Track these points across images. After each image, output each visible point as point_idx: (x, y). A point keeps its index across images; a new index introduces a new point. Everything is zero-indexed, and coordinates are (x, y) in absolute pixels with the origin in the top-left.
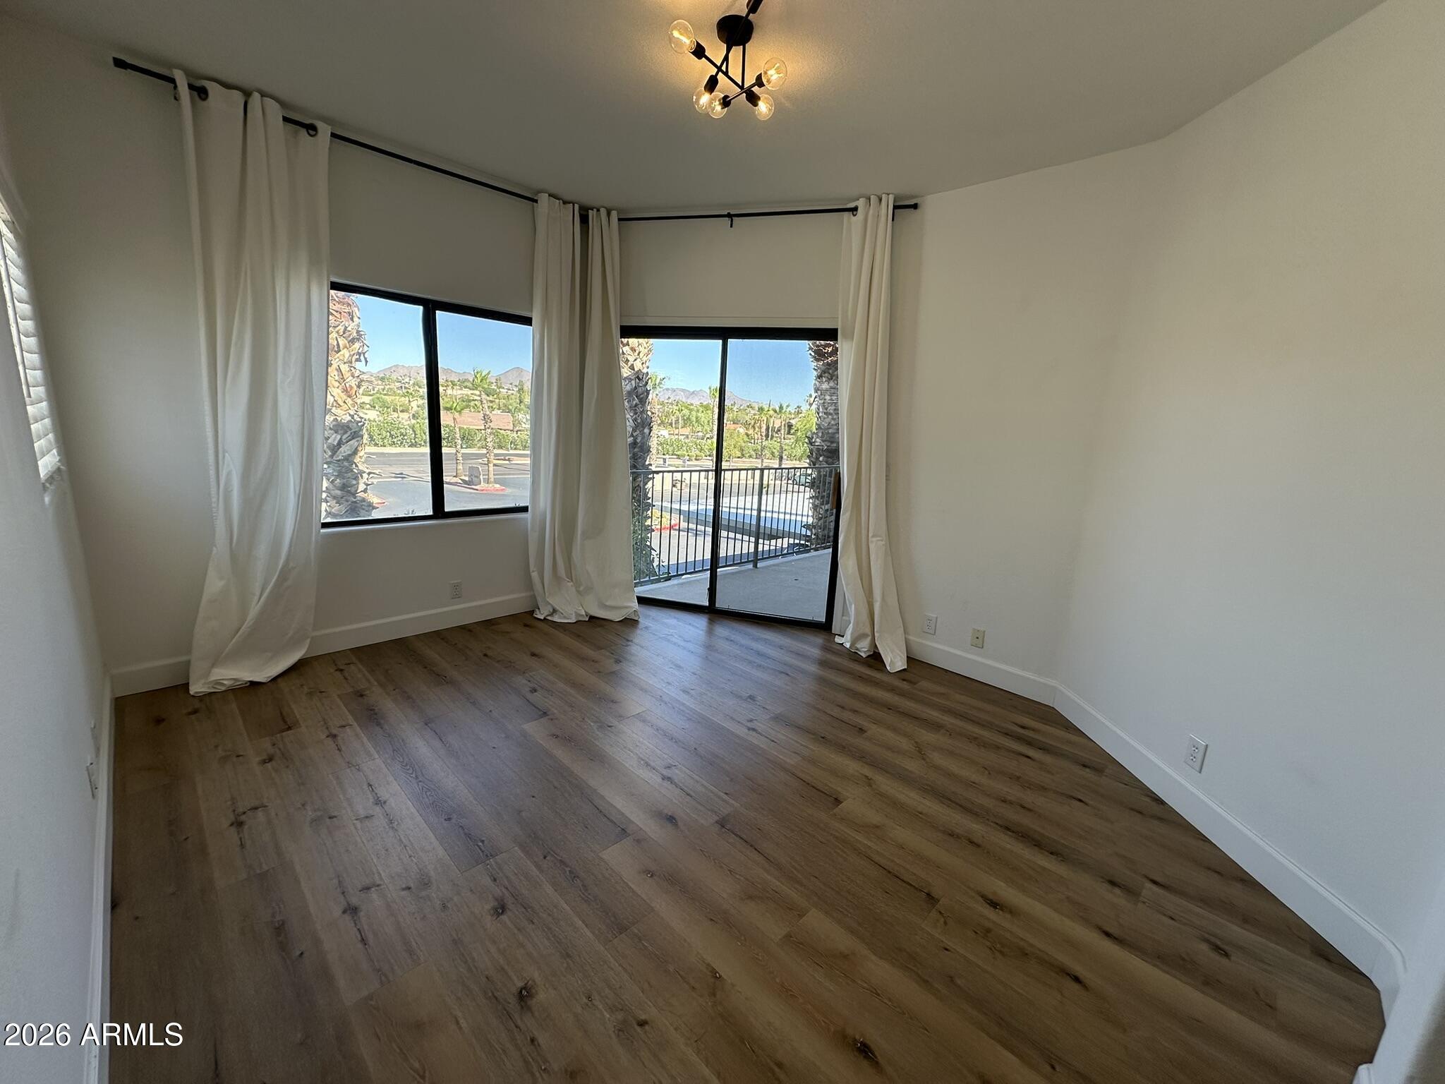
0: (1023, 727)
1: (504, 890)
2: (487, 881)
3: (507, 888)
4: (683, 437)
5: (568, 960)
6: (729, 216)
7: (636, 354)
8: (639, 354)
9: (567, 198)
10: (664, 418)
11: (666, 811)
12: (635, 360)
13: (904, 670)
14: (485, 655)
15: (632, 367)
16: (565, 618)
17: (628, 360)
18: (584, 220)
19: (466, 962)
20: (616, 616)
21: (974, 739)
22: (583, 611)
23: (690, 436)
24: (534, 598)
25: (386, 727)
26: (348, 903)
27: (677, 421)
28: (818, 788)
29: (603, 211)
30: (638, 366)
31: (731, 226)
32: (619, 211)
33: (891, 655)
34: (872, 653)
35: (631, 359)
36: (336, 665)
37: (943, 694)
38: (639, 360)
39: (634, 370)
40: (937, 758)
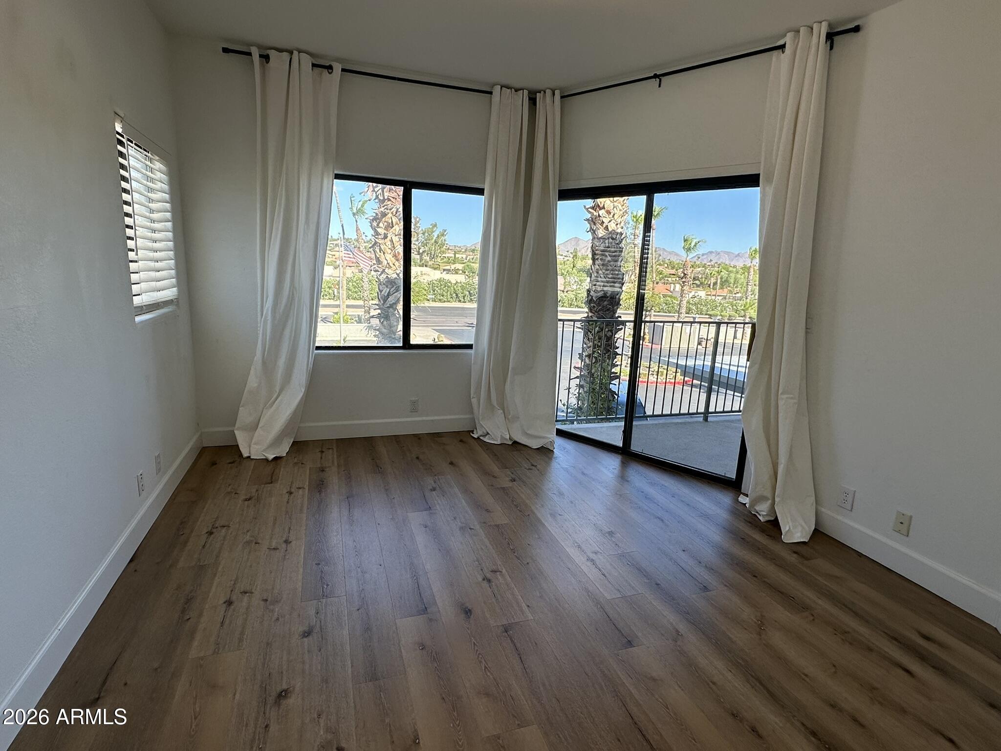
0: (927, 638)
1: (318, 622)
2: (312, 612)
3: (321, 622)
4: (720, 298)
5: (324, 683)
6: (656, 76)
7: (611, 216)
8: (613, 216)
9: (517, 86)
10: (704, 279)
11: (467, 605)
12: (610, 221)
13: (804, 543)
14: (418, 458)
15: (607, 228)
16: (493, 439)
17: (603, 222)
18: (533, 101)
19: (265, 659)
20: (535, 444)
21: (842, 632)
22: (508, 436)
23: (727, 297)
24: (473, 420)
25: (323, 494)
26: (230, 598)
27: (715, 284)
28: (618, 627)
29: (549, 92)
30: (612, 226)
31: (660, 86)
32: (561, 90)
33: (791, 524)
34: (773, 519)
35: (606, 221)
36: (322, 448)
37: (837, 577)
38: (613, 221)
39: (608, 230)
40: (777, 639)
